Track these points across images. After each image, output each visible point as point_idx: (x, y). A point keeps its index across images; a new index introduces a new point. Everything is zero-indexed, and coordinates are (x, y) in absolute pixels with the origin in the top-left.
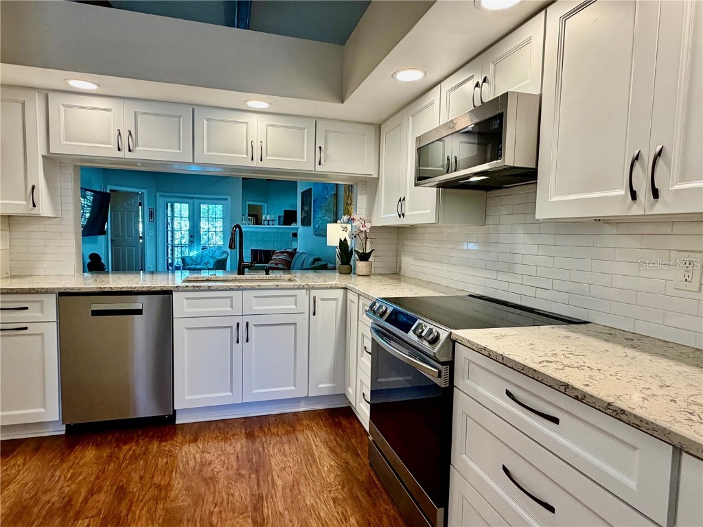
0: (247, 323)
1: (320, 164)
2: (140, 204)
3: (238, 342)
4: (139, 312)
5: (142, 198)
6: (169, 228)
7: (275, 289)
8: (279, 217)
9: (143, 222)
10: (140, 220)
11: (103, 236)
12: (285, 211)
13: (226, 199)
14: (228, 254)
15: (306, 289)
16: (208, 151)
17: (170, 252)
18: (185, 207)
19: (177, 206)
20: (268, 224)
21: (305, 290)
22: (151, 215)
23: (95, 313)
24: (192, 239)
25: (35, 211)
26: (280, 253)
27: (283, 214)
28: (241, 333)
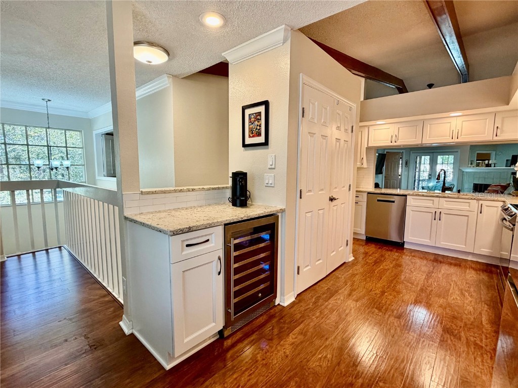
0: (440, 212)
1: (496, 136)
2: (401, 158)
3: (435, 219)
4: (393, 202)
5: (402, 155)
6: (417, 170)
7: (457, 198)
8: (507, 160)
9: (402, 167)
10: (400, 166)
11: (381, 175)
12: (513, 156)
13: (457, 152)
14: (454, 186)
15: (477, 200)
16: (429, 138)
17: (416, 184)
18: (428, 158)
19: (423, 157)
20: (494, 167)
21: (475, 201)
22: (406, 163)
23: (378, 200)
24: (430, 176)
25: (362, 166)
26: (495, 186)
27: (510, 158)
28: (437, 216)
